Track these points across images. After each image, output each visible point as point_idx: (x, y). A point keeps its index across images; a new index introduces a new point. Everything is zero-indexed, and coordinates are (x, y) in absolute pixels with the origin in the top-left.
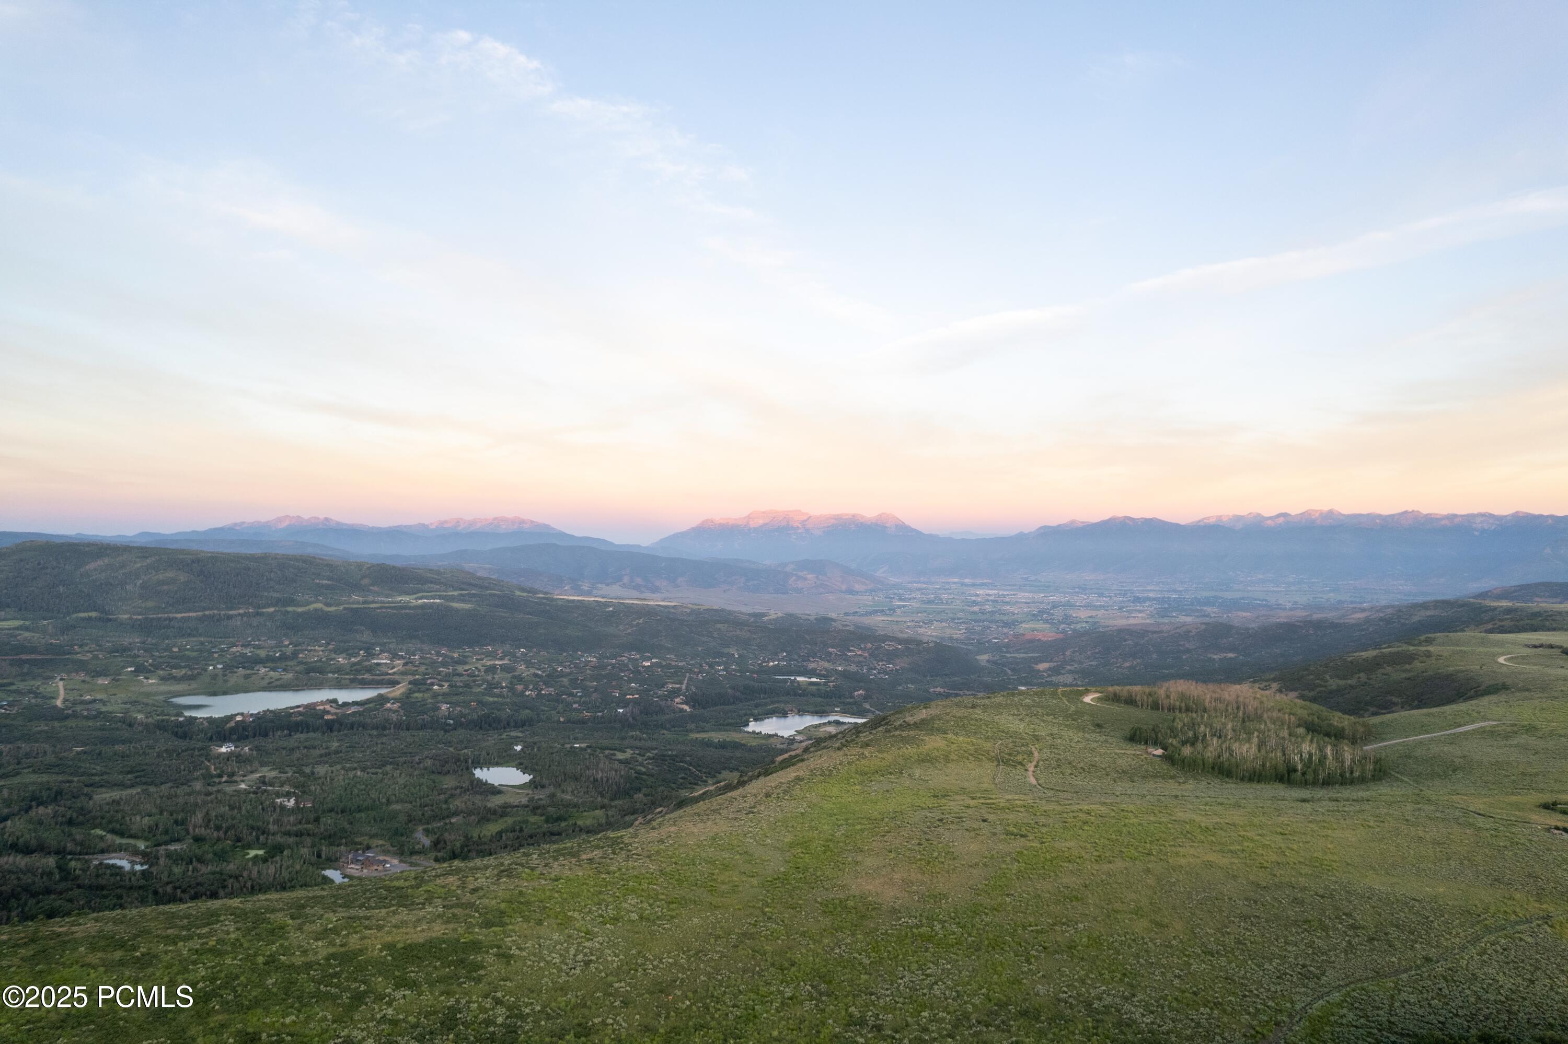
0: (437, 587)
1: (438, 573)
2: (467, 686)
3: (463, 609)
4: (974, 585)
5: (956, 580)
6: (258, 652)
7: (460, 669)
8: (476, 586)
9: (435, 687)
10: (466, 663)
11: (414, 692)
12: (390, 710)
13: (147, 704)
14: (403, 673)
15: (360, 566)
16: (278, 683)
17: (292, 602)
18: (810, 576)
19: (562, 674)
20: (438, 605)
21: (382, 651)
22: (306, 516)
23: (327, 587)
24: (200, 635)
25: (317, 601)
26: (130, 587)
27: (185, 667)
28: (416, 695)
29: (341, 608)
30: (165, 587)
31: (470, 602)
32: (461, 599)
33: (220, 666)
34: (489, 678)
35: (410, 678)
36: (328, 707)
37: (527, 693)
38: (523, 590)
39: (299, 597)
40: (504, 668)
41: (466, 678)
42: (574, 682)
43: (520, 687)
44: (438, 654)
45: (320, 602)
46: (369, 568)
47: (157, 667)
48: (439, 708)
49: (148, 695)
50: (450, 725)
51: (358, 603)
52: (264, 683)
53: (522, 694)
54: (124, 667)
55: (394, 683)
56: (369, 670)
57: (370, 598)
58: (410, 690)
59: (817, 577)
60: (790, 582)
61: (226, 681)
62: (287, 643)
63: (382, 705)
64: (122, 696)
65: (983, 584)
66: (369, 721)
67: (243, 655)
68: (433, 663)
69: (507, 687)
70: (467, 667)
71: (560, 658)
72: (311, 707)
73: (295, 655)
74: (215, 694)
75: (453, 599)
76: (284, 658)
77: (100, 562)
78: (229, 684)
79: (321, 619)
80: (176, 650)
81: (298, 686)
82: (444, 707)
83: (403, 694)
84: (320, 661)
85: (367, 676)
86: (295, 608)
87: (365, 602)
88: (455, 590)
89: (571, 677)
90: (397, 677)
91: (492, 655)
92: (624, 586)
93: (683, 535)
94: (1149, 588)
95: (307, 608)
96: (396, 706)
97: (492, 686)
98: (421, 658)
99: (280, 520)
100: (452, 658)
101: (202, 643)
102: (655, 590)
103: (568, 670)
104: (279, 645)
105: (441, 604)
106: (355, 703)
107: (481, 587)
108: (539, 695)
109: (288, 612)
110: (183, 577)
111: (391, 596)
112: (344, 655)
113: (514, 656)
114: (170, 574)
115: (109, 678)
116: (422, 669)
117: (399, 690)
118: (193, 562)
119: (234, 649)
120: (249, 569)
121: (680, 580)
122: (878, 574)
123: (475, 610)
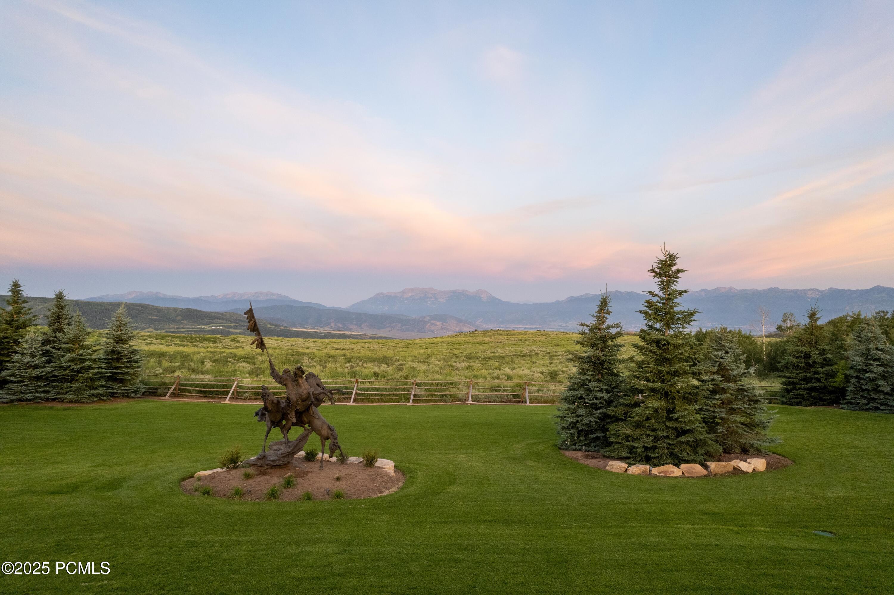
0: (220, 321)
1: (222, 314)
3: (236, 333)
5: (521, 326)
8: (244, 321)
15: (175, 310)
18: (438, 323)
20: (222, 330)
22: (145, 292)
23: (155, 320)
31: (240, 329)
32: (236, 327)
38: (272, 324)
39: (139, 325)
45: (151, 328)
46: (181, 311)
51: (174, 328)
57: (181, 326)
59: (442, 324)
60: (427, 327)
75: (230, 327)
87: (178, 328)
88: (232, 323)
92: (331, 328)
93: (366, 301)
99: (130, 293)
102: (350, 330)
105: (224, 330)
111: (194, 325)
120: (109, 310)
121: (363, 325)
122: (477, 323)
123: (243, 333)
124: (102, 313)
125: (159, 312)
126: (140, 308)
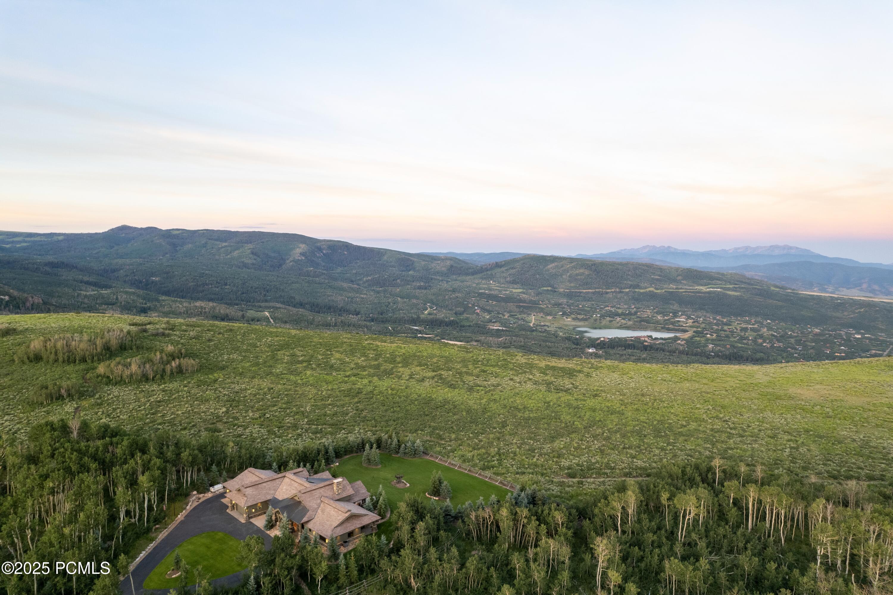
0: (720, 282)
1: (723, 275)
2: (727, 336)
3: (734, 295)
6: (618, 310)
7: (726, 328)
8: (745, 283)
9: (708, 336)
10: (730, 325)
11: (696, 337)
12: (679, 344)
13: (565, 329)
14: (691, 327)
15: (677, 269)
16: (625, 326)
17: (638, 286)
19: (791, 337)
20: (719, 292)
21: (682, 315)
22: (658, 246)
23: (658, 280)
24: (593, 301)
25: (651, 287)
26: (564, 277)
27: (583, 314)
28: (696, 338)
29: (664, 291)
30: (579, 277)
31: (739, 291)
32: (734, 289)
33: (598, 315)
34: (743, 334)
35: (695, 329)
36: (646, 339)
37: (764, 345)
38: (777, 287)
39: (642, 285)
40: (752, 330)
41: (728, 333)
42: (798, 342)
43: (760, 341)
44: (714, 319)
45: (653, 287)
46: (682, 271)
47: (571, 313)
48: (707, 346)
49: (567, 325)
50: (712, 355)
51: (673, 289)
52: (618, 325)
53: (761, 344)
54: (558, 312)
55: (685, 331)
56: (673, 323)
57: (680, 287)
58: (693, 335)
61: (600, 323)
62: (633, 307)
63: (675, 341)
64: (556, 325)
66: (666, 348)
67: (611, 311)
68: (710, 323)
69: (752, 340)
70: (730, 327)
71: (793, 327)
72: (638, 338)
73: (636, 313)
74: (595, 328)
75: (729, 289)
76: (630, 314)
77: (553, 265)
78: (602, 324)
79: (652, 296)
80: (581, 306)
81: (634, 328)
82: (711, 346)
83: (689, 337)
84: (648, 317)
85: (671, 326)
86: (639, 290)
87: (676, 289)
88: (731, 285)
89: (797, 338)
90: (687, 328)
91: (748, 322)
92: (861, 290)
95: (646, 290)
96: (683, 343)
97: (742, 338)
98: (704, 320)
99: (644, 247)
100: (722, 321)
101: (593, 305)
103: (795, 334)
104: (629, 308)
105: (721, 292)
106: (662, 339)
107: (749, 284)
108: (772, 347)
109: (636, 292)
110: (587, 272)
111: (693, 286)
112: (661, 315)
113: (762, 324)
114: (581, 271)
115: (552, 316)
116: (703, 325)
117: (687, 335)
118: (592, 265)
119: (607, 308)
120: (618, 269)
123: (741, 296)
124: (612, 272)
125: (661, 272)
126: (645, 268)
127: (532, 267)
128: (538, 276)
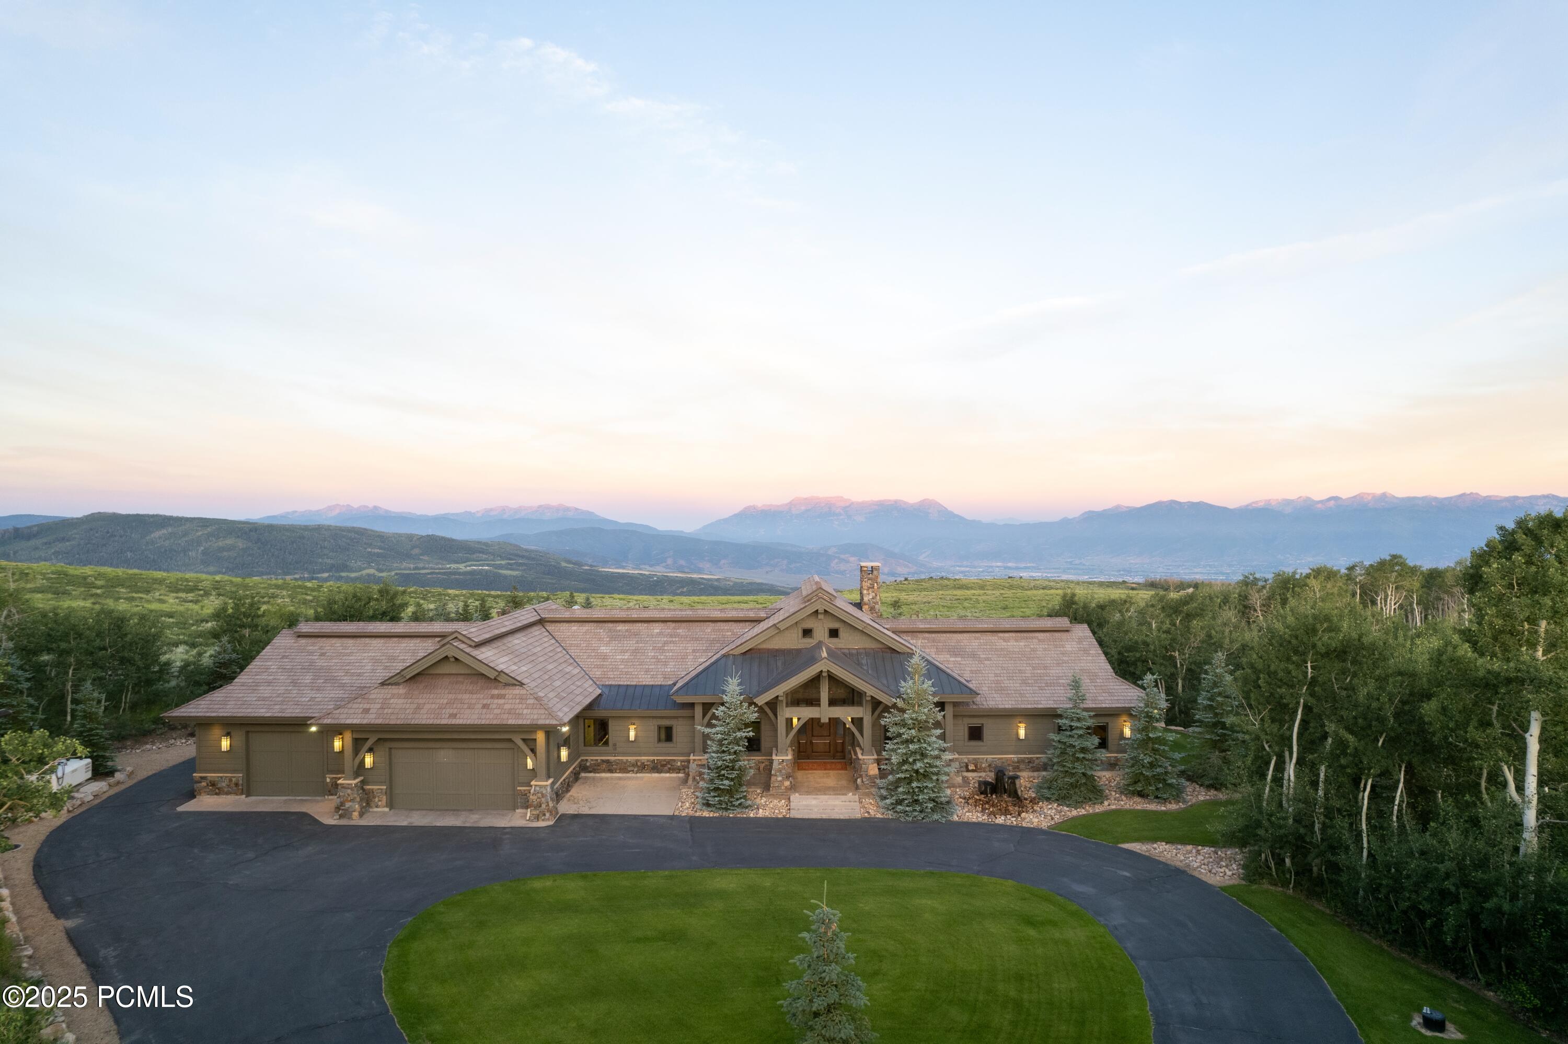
0: (484, 556)
1: (486, 544)
3: (510, 576)
4: (1017, 568)
5: (999, 564)
8: (523, 557)
15: (410, 537)
17: (345, 568)
18: (852, 559)
20: (487, 571)
22: (355, 505)
23: (378, 555)
25: (370, 567)
26: (192, 554)
29: (393, 573)
30: (225, 554)
31: (517, 570)
32: (509, 567)
38: (569, 562)
39: (352, 564)
45: (372, 567)
46: (419, 539)
51: (410, 569)
57: (421, 565)
60: (832, 565)
65: (1026, 568)
77: (164, 531)
86: (348, 574)
87: (416, 568)
88: (503, 560)
92: (667, 567)
93: (726, 521)
94: (1196, 570)
95: (360, 573)
99: (330, 508)
102: (700, 571)
105: (490, 571)
107: (528, 558)
109: (343, 577)
110: (241, 544)
111: (441, 564)
114: (229, 541)
118: (251, 530)
120: (304, 538)
121: (723, 562)
122: (921, 558)
123: (522, 576)
124: (293, 542)
125: (383, 542)
126: (353, 535)
127: (113, 536)
128: (129, 554)
